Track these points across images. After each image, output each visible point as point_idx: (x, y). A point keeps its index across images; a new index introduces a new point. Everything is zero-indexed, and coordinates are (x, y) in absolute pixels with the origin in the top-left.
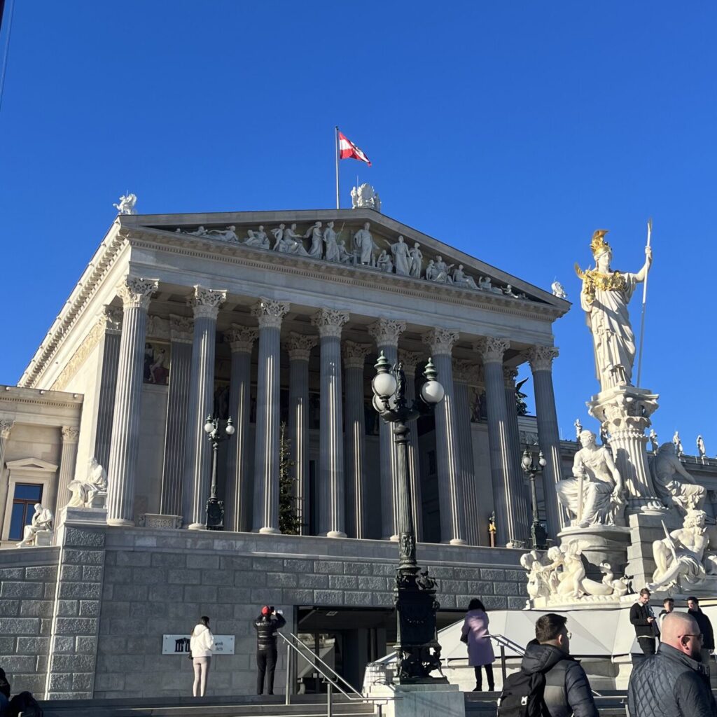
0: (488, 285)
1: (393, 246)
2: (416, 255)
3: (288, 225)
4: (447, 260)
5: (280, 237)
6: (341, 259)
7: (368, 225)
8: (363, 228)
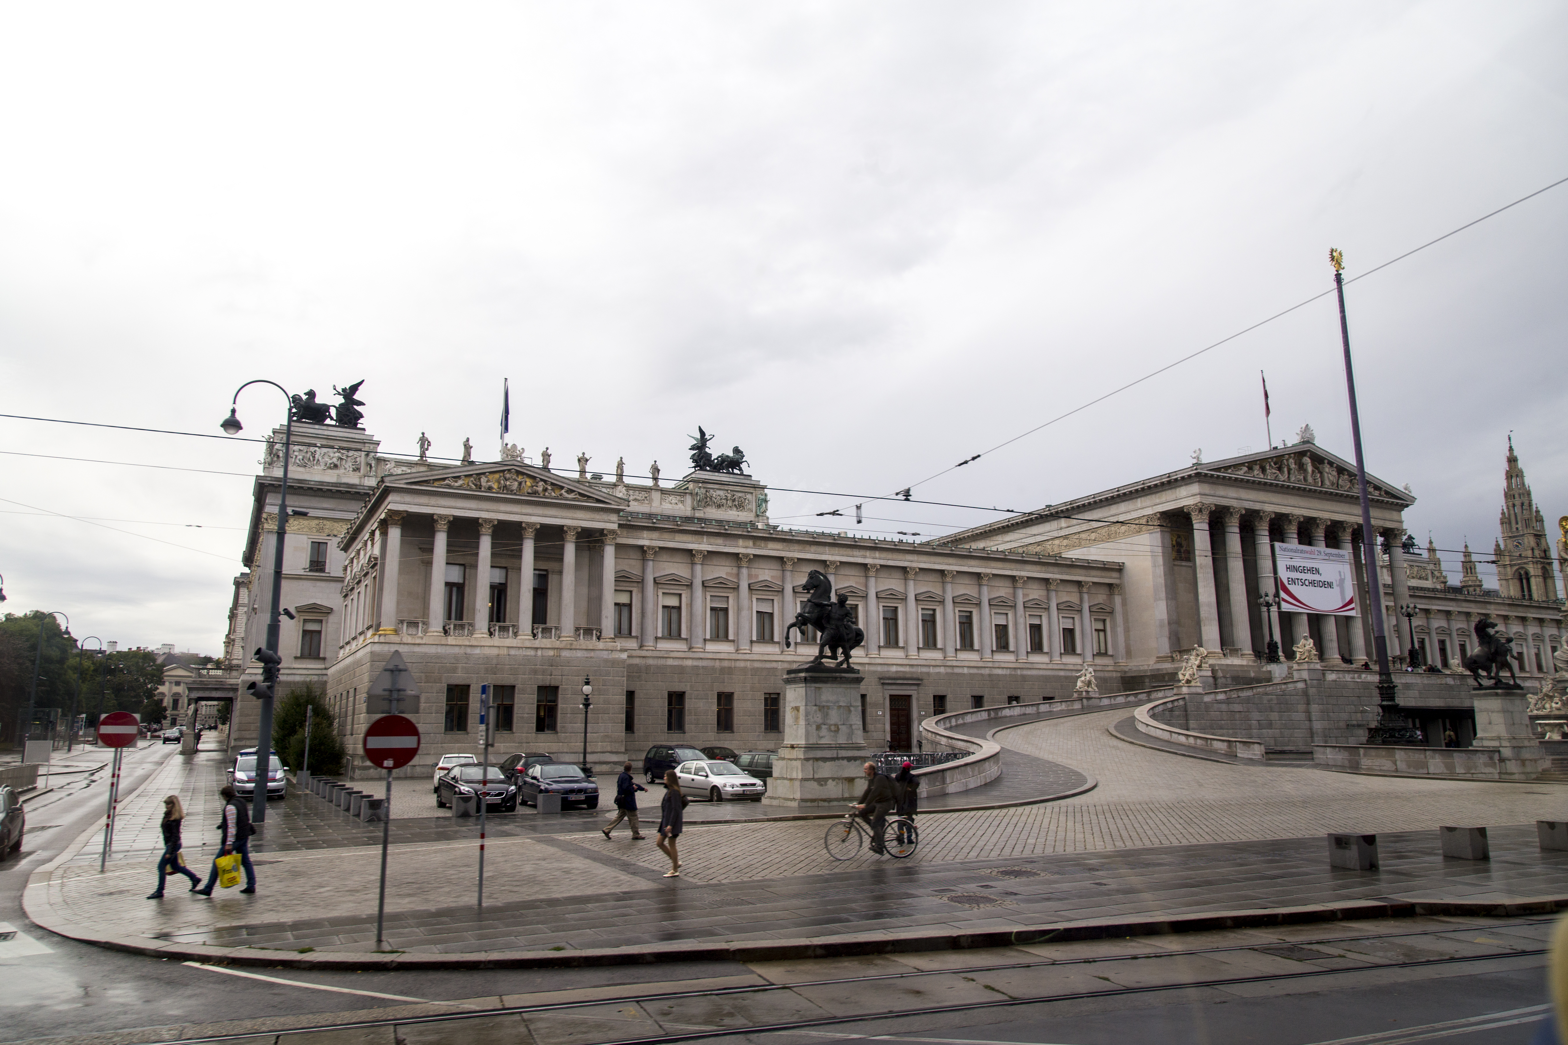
0: (1371, 490)
1: (1321, 466)
4: (1349, 473)
6: (1298, 480)
7: (1308, 454)
8: (1306, 456)
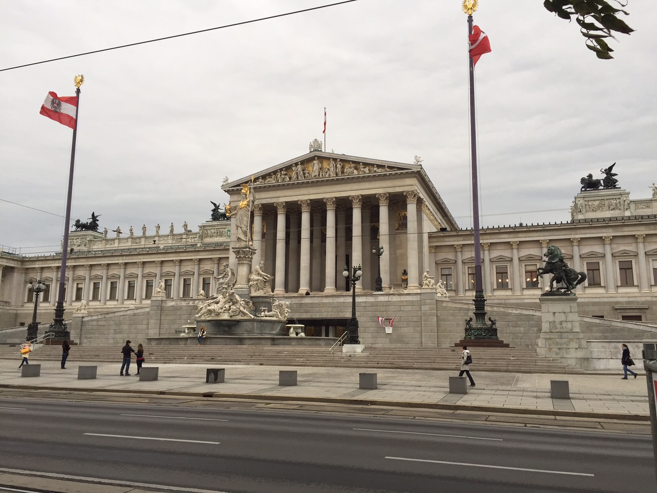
2: (338, 166)
3: (281, 170)
4: (354, 162)
5: (279, 175)
6: (305, 177)
7: (316, 158)
8: (314, 160)
